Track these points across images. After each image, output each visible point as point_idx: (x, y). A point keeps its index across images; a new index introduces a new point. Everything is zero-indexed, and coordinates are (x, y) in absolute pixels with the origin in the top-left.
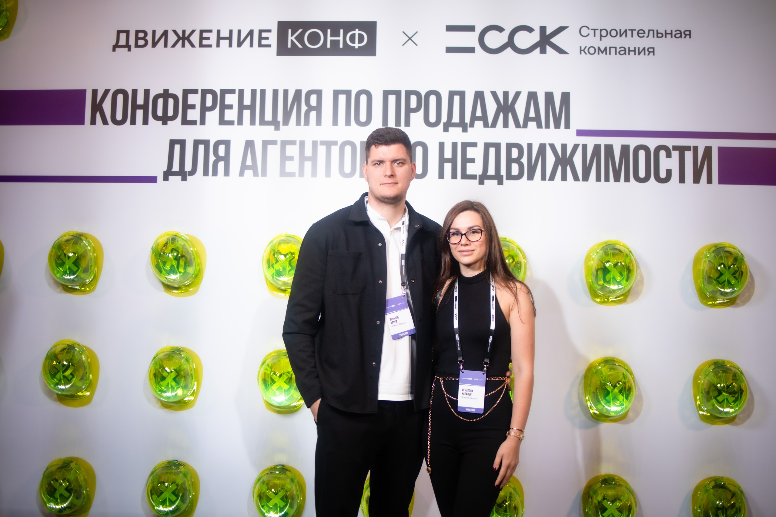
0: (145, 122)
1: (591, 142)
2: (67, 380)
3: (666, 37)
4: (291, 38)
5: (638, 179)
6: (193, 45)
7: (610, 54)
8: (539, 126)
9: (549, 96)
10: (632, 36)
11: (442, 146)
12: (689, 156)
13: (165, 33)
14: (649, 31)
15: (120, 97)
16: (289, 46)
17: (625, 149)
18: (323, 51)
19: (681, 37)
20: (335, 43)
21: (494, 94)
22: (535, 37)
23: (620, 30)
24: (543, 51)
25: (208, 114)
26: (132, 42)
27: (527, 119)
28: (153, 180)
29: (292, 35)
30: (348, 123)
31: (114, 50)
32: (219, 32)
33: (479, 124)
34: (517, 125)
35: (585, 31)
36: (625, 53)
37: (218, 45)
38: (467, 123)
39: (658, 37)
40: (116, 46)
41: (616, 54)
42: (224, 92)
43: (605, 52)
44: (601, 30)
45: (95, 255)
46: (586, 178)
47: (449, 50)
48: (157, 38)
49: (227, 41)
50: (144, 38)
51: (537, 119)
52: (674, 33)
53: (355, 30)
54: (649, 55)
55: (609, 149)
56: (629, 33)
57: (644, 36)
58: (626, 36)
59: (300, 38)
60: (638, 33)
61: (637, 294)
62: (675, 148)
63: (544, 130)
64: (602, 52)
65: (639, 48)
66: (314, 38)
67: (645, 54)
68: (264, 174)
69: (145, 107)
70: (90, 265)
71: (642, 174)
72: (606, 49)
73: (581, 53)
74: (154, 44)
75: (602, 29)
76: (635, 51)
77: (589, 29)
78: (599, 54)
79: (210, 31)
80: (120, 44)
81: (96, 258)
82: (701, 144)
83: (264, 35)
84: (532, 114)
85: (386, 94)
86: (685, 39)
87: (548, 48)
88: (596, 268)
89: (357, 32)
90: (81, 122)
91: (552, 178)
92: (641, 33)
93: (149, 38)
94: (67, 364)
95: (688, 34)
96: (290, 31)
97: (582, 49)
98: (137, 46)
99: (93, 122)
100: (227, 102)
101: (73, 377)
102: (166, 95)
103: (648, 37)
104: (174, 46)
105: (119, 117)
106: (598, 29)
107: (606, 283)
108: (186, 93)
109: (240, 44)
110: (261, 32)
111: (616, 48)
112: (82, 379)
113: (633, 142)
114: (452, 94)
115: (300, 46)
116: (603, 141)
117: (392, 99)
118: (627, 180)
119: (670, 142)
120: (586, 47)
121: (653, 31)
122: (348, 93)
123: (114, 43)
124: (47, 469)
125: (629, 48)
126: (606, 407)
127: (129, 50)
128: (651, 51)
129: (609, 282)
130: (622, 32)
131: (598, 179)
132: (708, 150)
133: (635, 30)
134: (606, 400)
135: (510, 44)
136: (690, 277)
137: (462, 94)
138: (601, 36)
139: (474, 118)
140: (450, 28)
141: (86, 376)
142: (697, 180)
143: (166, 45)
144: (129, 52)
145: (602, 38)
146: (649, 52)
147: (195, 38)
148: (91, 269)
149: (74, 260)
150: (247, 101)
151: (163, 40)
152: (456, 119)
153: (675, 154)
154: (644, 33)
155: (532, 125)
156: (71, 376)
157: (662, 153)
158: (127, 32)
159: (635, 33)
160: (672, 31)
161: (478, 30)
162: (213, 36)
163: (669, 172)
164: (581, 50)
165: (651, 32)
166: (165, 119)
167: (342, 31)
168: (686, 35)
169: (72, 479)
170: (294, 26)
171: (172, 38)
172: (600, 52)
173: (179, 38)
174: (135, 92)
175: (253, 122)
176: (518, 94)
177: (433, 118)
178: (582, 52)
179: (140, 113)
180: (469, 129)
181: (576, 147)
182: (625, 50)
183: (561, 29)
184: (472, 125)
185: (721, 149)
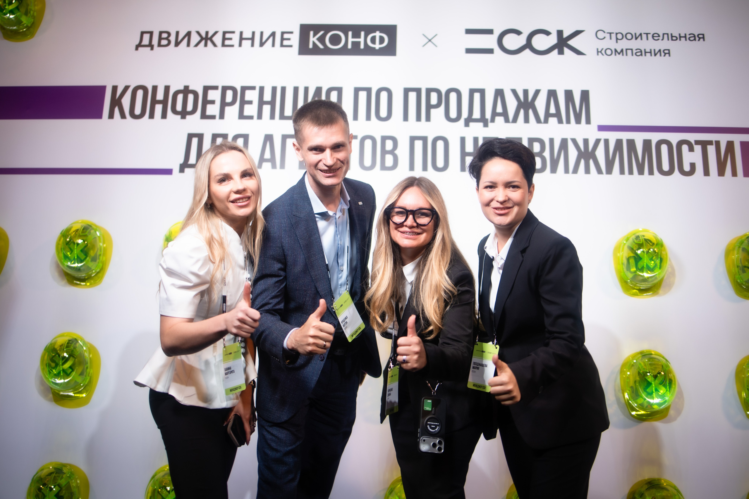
0: (164, 116)
1: (613, 137)
2: (66, 374)
3: (680, 40)
4: (313, 39)
5: (663, 173)
6: (215, 45)
7: (627, 55)
8: (560, 121)
9: (569, 94)
10: (647, 39)
11: (463, 140)
12: (711, 150)
13: (189, 34)
14: (664, 34)
15: (140, 93)
16: (311, 46)
17: (647, 143)
18: (344, 51)
19: (695, 40)
20: (356, 45)
21: (514, 92)
22: (553, 40)
23: (635, 34)
24: (561, 52)
25: (227, 109)
26: (155, 42)
27: (548, 115)
28: (168, 172)
29: (314, 36)
30: (368, 118)
31: (137, 49)
32: (241, 33)
33: (500, 120)
34: (538, 120)
35: (601, 35)
36: (641, 55)
37: (240, 45)
38: (487, 120)
39: (672, 40)
40: (139, 46)
41: (632, 55)
42: (244, 89)
43: (621, 54)
44: (617, 34)
45: (105, 245)
46: (609, 171)
47: (469, 51)
48: (180, 38)
49: (250, 42)
50: (167, 39)
51: (558, 115)
52: (688, 36)
53: (375, 32)
54: (665, 56)
55: (631, 143)
56: (644, 36)
57: (658, 39)
58: (641, 39)
59: (322, 40)
60: (653, 37)
61: (670, 286)
62: (697, 142)
63: (565, 125)
64: (619, 54)
65: (654, 50)
66: (335, 40)
67: (661, 55)
68: (282, 166)
69: (164, 102)
70: (98, 253)
71: (666, 167)
72: (622, 51)
73: (598, 54)
74: (177, 44)
75: (617, 32)
76: (651, 52)
77: (604, 32)
78: (615, 55)
79: (233, 32)
80: (143, 43)
81: (105, 249)
82: (724, 139)
83: (286, 36)
84: (553, 110)
85: (407, 91)
86: (699, 42)
87: (566, 50)
88: (626, 257)
89: (378, 34)
90: (99, 116)
91: (575, 171)
92: (655, 36)
93: (173, 38)
94: (67, 356)
95: (701, 37)
96: (312, 33)
97: (599, 50)
98: (159, 45)
99: (111, 116)
100: (247, 98)
101: (73, 370)
102: (186, 91)
103: (663, 40)
104: (197, 45)
105: (138, 111)
106: (613, 33)
107: (638, 270)
108: (206, 89)
109: (262, 44)
110: (283, 33)
111: (632, 50)
112: (81, 374)
113: (655, 137)
114: (472, 92)
115: (321, 46)
116: (625, 136)
117: (412, 96)
118: (651, 173)
119: (692, 137)
120: (602, 49)
121: (668, 34)
122: (368, 90)
123: (137, 42)
124: (37, 473)
125: (645, 50)
126: (648, 399)
127: (152, 49)
128: (667, 52)
129: (642, 270)
130: (637, 35)
131: (622, 172)
132: (730, 145)
133: (650, 34)
134: (646, 392)
135: (529, 45)
136: (722, 269)
137: (482, 92)
138: (617, 39)
139: (494, 114)
140: (469, 31)
141: (86, 371)
142: (721, 172)
143: (188, 45)
144: (152, 51)
145: (618, 41)
146: (665, 54)
147: (218, 39)
148: (99, 259)
149: (83, 247)
150: (267, 97)
151: (186, 40)
152: (477, 114)
153: (698, 149)
154: (659, 36)
155: (553, 121)
156: (71, 370)
157: (685, 148)
158: (151, 33)
159: (650, 36)
160: (685, 34)
161: (497, 34)
162: (236, 38)
163: (693, 166)
164: (598, 52)
165: (666, 36)
166: (184, 114)
167: (363, 34)
168: (700, 38)
169: (63, 485)
170: (316, 28)
171: (195, 38)
172: (617, 54)
173: (202, 39)
174: (155, 88)
175: (272, 117)
176: (537, 92)
177: (453, 114)
178: (600, 53)
179: (159, 108)
180: (490, 124)
181: (598, 141)
182: (641, 52)
183: (577, 33)
184: (493, 120)
185: (743, 144)
